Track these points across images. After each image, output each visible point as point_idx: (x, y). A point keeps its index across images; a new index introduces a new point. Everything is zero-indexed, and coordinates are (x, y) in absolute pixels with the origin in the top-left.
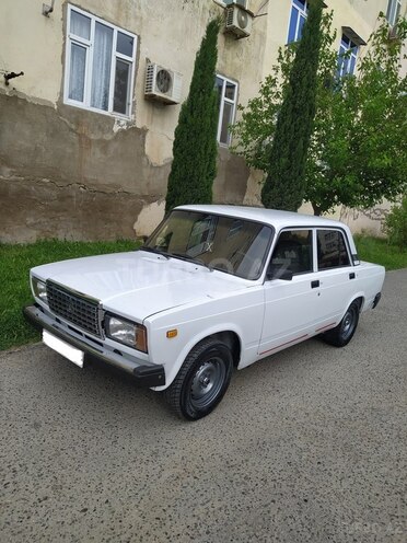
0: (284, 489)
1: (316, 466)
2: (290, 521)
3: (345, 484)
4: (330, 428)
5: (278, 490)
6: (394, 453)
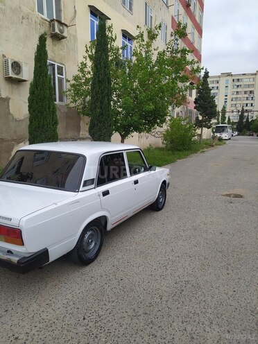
5: (108, 278)
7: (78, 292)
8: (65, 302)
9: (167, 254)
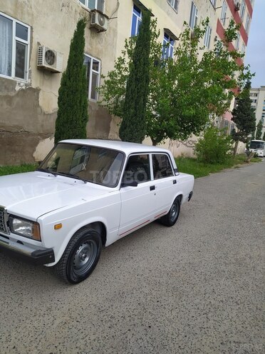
0: (136, 321)
1: (156, 304)
2: (140, 341)
3: (174, 313)
4: (165, 278)
5: (132, 323)
6: (202, 290)
9: (207, 295)
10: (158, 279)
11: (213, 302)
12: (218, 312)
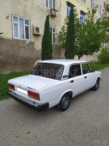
0: (74, 118)
3: (87, 116)
4: (84, 106)
5: (73, 118)
7: (60, 122)
8: (55, 125)
9: (100, 111)
10: (81, 106)
11: (101, 112)
12: (103, 115)
